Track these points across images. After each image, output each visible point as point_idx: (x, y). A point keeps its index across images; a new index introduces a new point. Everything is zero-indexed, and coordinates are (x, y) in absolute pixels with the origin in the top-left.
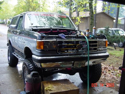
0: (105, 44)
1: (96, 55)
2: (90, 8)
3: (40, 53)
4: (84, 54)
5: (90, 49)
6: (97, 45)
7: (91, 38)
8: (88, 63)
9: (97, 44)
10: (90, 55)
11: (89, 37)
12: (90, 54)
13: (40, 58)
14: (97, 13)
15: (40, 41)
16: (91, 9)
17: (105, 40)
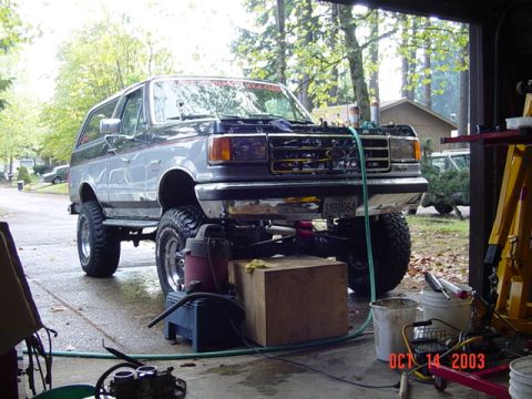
0: (411, 151)
1: (388, 182)
2: (354, 78)
3: (222, 171)
4: (351, 178)
5: (368, 165)
6: (386, 151)
7: (367, 132)
8: (367, 211)
9: (388, 148)
10: (369, 182)
11: (362, 130)
12: (369, 178)
13: (221, 186)
14: (381, 106)
15: (219, 136)
16: (359, 81)
17: (411, 138)
